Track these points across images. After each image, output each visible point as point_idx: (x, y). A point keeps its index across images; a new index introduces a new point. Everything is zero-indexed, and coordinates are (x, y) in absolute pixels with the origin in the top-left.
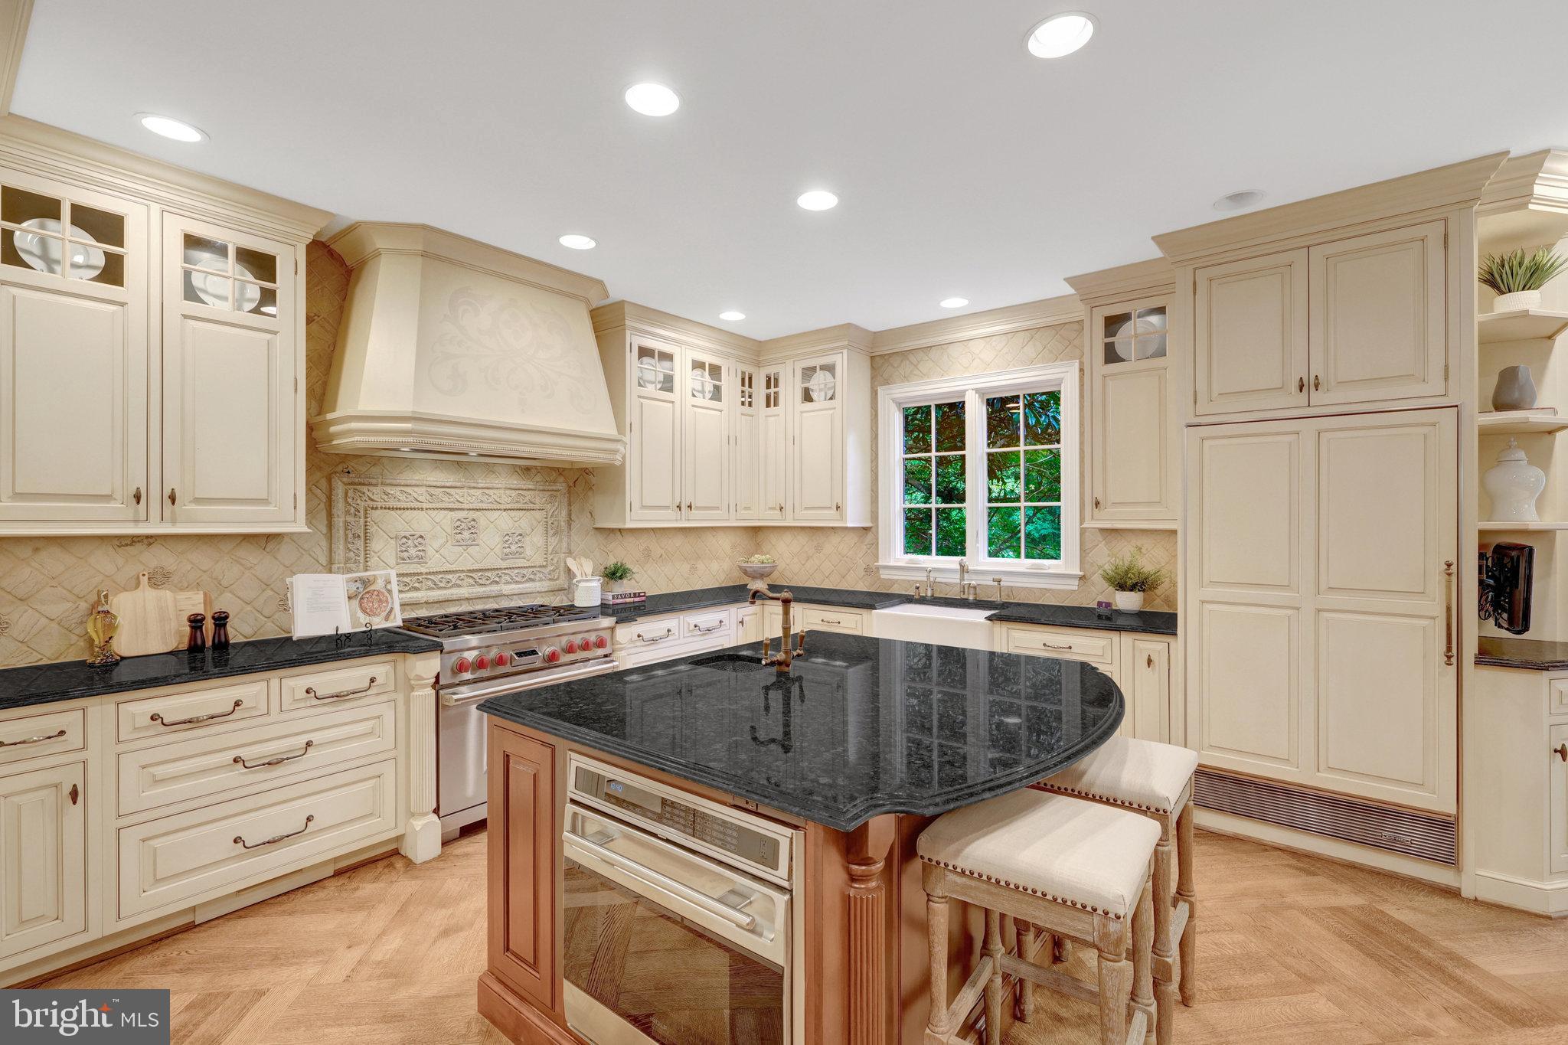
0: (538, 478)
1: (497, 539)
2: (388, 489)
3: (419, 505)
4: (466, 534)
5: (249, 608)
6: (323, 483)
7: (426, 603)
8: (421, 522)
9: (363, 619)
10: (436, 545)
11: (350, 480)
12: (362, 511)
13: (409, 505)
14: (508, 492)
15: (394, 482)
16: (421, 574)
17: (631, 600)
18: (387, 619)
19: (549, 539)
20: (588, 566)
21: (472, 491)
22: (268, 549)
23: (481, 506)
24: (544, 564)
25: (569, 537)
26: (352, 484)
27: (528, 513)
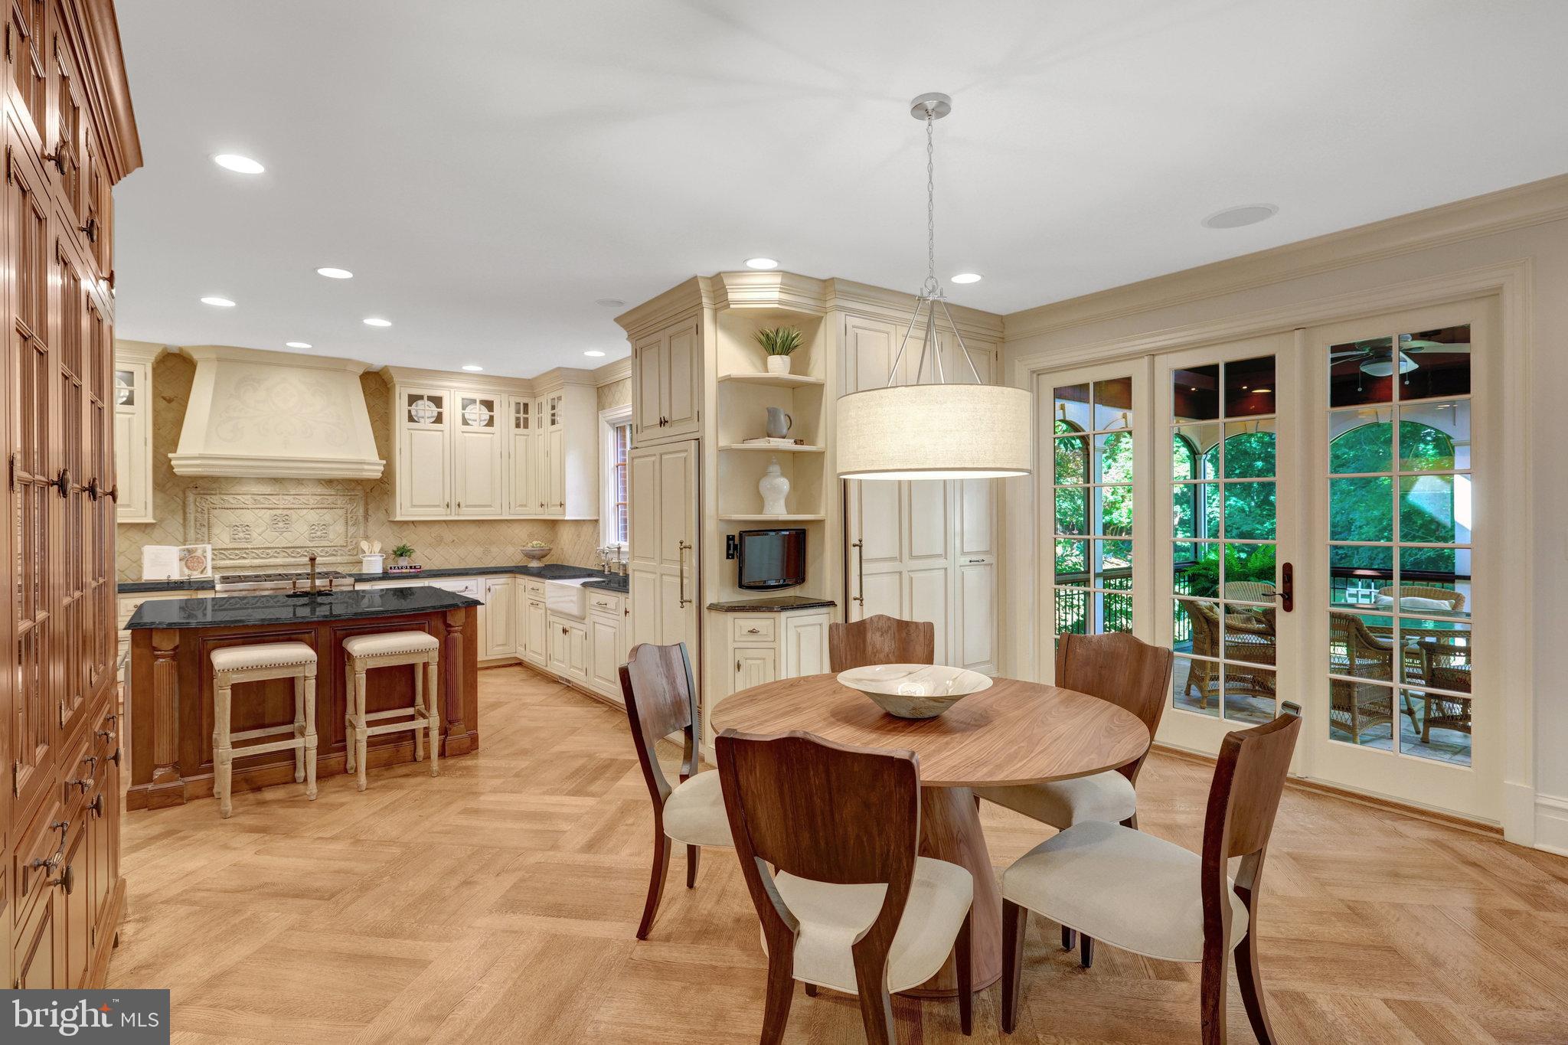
0: (339, 487)
1: (306, 528)
2: (225, 497)
3: (246, 506)
4: (281, 525)
5: (134, 565)
6: (181, 494)
7: (251, 566)
8: (248, 517)
9: (187, 571)
10: (259, 531)
11: (197, 492)
12: (206, 512)
13: (238, 506)
14: (315, 497)
15: (227, 492)
16: (248, 549)
17: (408, 570)
18: (202, 572)
19: (349, 528)
20: (377, 547)
21: (286, 497)
22: (146, 532)
23: (292, 506)
24: (345, 544)
25: (366, 527)
26: (199, 494)
27: (332, 511)
